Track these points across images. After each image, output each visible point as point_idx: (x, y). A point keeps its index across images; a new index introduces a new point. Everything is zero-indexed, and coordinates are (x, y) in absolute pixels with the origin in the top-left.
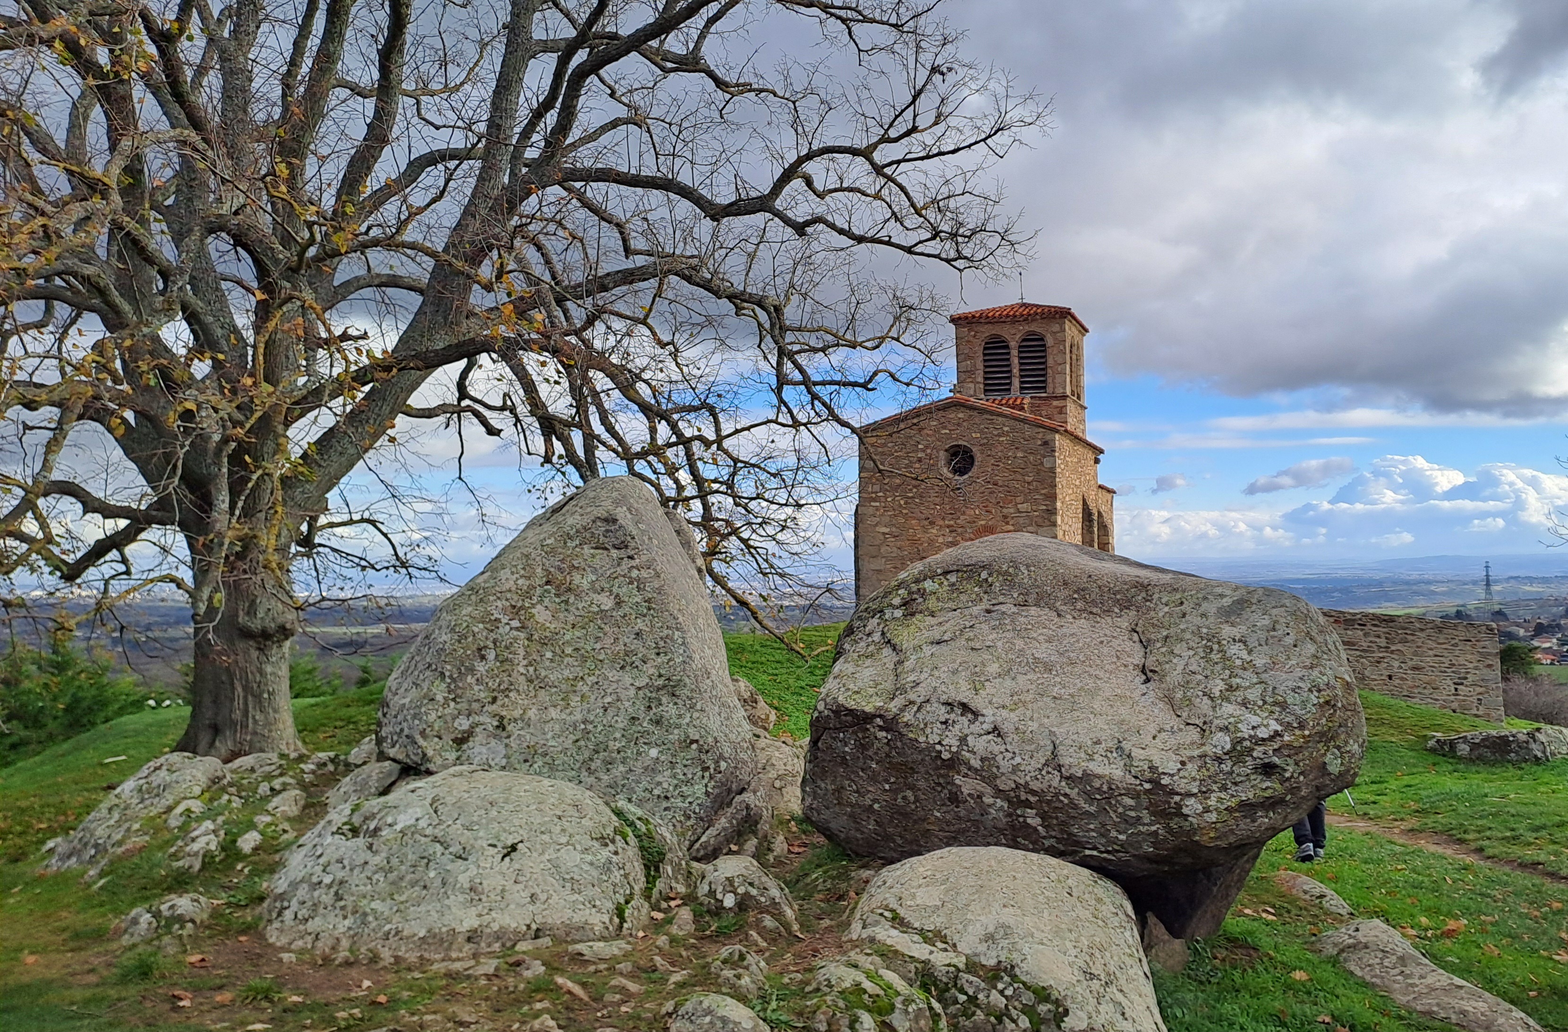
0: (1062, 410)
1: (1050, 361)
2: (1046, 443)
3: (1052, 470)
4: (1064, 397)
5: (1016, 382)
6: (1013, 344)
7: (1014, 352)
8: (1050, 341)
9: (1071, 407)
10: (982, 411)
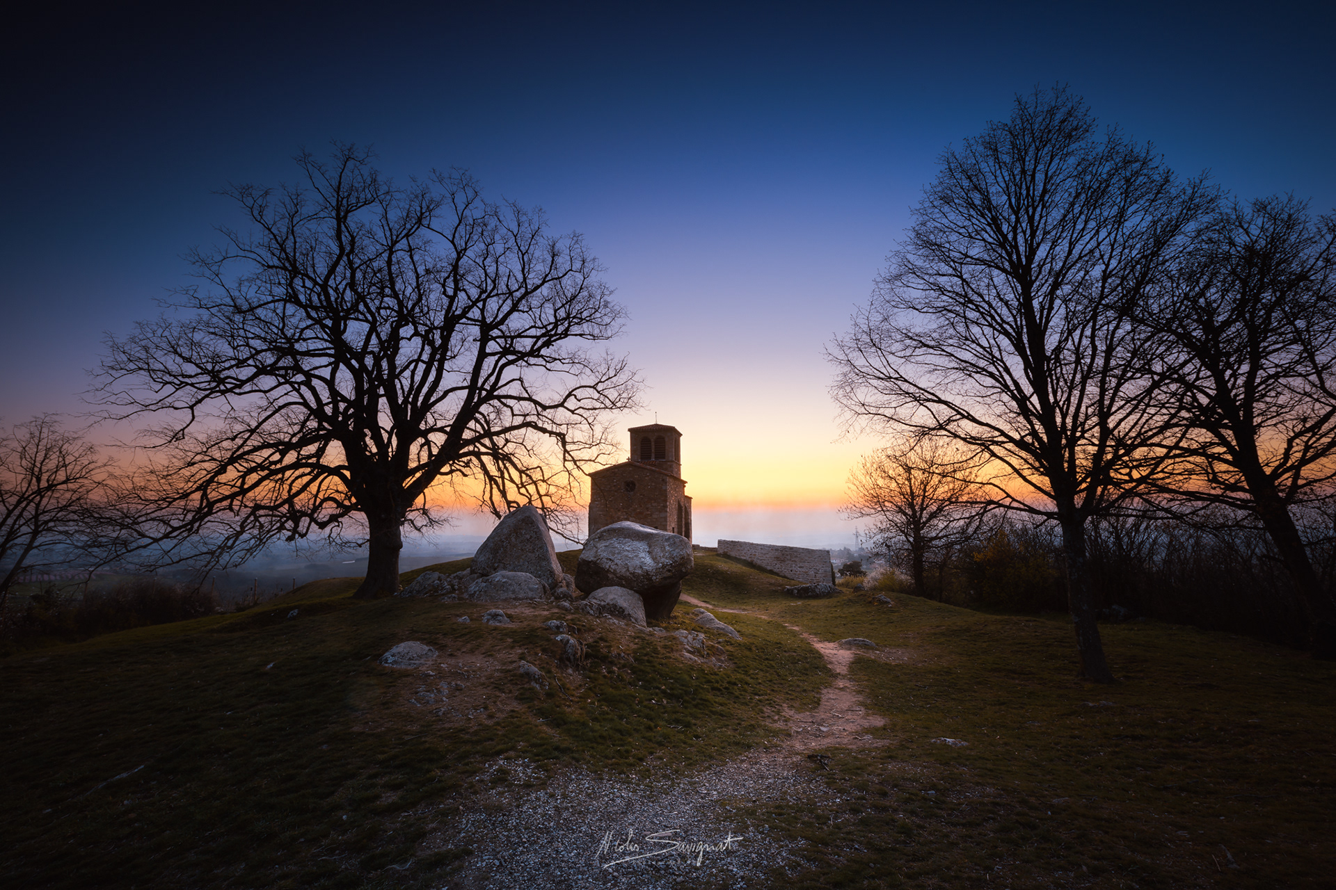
0: (671, 466)
1: (667, 448)
2: (663, 480)
3: (666, 490)
4: (672, 461)
5: (653, 455)
6: (652, 440)
7: (653, 443)
8: (666, 439)
9: (675, 465)
10: (639, 467)
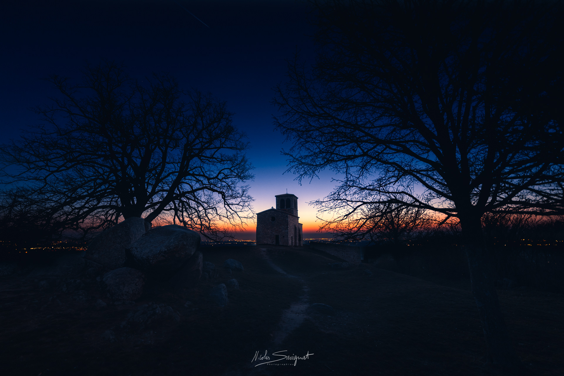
0: (293, 211)
1: (291, 203)
3: (288, 220)
4: (293, 209)
5: (285, 206)
6: (285, 200)
8: (292, 200)
10: (280, 212)
